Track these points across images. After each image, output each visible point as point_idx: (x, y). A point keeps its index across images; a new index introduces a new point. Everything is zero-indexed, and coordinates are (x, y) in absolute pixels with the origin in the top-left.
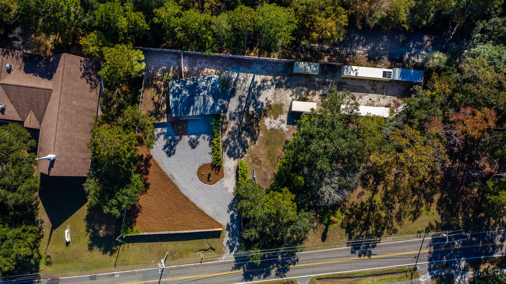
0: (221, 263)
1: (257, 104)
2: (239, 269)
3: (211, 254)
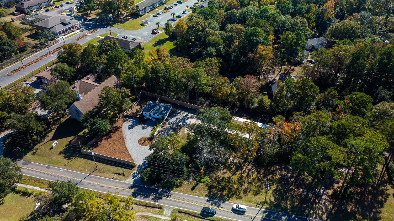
0: (124, 183)
1: (184, 122)
2: (132, 189)
3: (121, 177)
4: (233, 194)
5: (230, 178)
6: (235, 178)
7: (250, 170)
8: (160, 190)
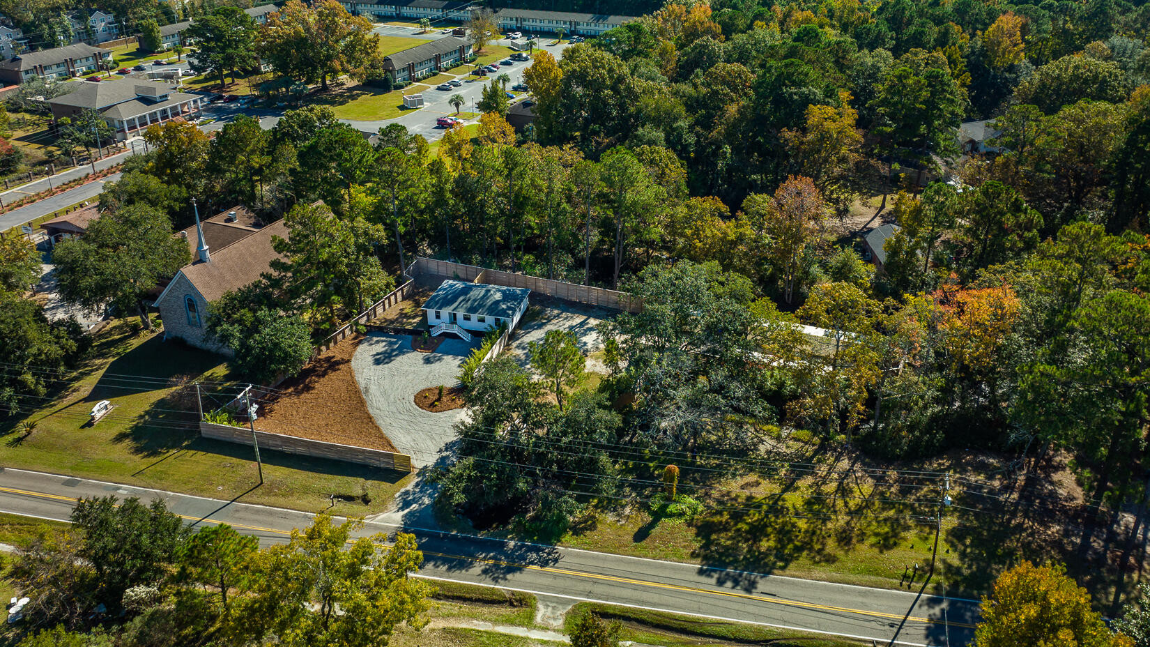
0: (368, 526)
3: (355, 507)
4: (799, 549)
5: (775, 499)
6: (794, 500)
7: (846, 474)
8: (512, 544)
